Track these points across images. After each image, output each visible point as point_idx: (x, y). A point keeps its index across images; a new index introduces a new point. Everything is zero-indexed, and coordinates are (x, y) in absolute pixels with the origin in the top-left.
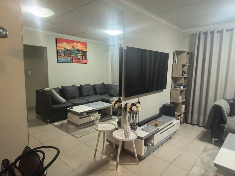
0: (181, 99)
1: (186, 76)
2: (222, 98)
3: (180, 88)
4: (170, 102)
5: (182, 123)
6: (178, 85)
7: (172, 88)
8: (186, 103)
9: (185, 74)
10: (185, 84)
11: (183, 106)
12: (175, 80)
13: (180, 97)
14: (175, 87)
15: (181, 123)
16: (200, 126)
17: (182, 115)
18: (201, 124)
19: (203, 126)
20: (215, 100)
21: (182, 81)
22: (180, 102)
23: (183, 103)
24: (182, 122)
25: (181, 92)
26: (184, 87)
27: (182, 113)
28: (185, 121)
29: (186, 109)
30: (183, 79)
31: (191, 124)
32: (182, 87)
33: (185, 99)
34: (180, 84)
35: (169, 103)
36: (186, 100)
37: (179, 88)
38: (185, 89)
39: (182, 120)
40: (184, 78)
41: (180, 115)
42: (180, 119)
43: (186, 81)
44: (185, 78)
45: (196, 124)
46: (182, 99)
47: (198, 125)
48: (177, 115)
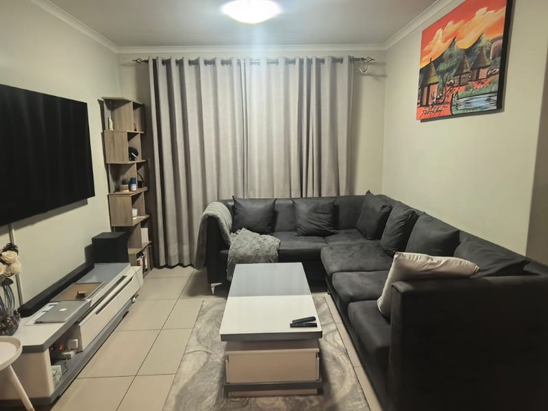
0: (136, 216)
1: (139, 159)
2: (216, 199)
3: (130, 189)
4: (112, 228)
5: (147, 270)
6: (124, 183)
7: (109, 192)
8: (150, 223)
9: (137, 155)
10: (140, 179)
11: (145, 232)
12: (115, 171)
13: (135, 212)
14: (118, 189)
15: (145, 270)
16: (185, 264)
17: (145, 253)
18: (186, 262)
19: (191, 265)
20: (205, 206)
21: (132, 173)
22: (134, 224)
23: (143, 224)
24: (146, 267)
25: (135, 198)
26: (140, 186)
27: (143, 247)
28: (155, 263)
29: (153, 235)
30: (133, 167)
31: (168, 266)
32: (134, 187)
33: (146, 214)
34: (129, 180)
35: (109, 230)
36: (148, 216)
37: (128, 191)
38: (145, 189)
39: (146, 264)
40: (135, 165)
41: (140, 254)
42: (141, 263)
43: (142, 170)
44: (139, 165)
45: (177, 263)
46: (139, 214)
47: (181, 264)
48: (133, 255)
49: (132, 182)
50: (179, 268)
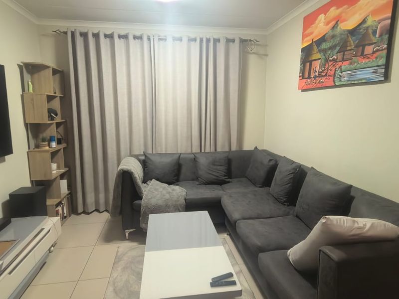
0: (55, 169)
1: (58, 119)
3: (49, 146)
4: (32, 182)
5: (65, 217)
6: (44, 140)
7: (29, 148)
8: (69, 175)
9: (56, 115)
10: (59, 137)
11: (64, 184)
12: (34, 130)
13: (54, 166)
14: (37, 146)
15: (64, 218)
16: (101, 211)
17: (65, 202)
18: (102, 208)
19: (106, 210)
21: (52, 131)
22: (53, 178)
23: (62, 176)
24: (65, 215)
25: (54, 154)
26: (59, 142)
27: (63, 196)
28: (73, 210)
29: (71, 186)
30: (52, 126)
31: (85, 212)
32: (54, 144)
33: (65, 167)
34: (49, 138)
35: (29, 185)
36: (67, 169)
37: (47, 148)
38: (64, 145)
39: (65, 211)
40: (55, 124)
41: (60, 204)
42: (61, 212)
43: (61, 129)
44: (58, 125)
45: (94, 209)
46: (58, 168)
47: (97, 210)
48: (52, 205)
49: (51, 139)
50: (96, 213)
